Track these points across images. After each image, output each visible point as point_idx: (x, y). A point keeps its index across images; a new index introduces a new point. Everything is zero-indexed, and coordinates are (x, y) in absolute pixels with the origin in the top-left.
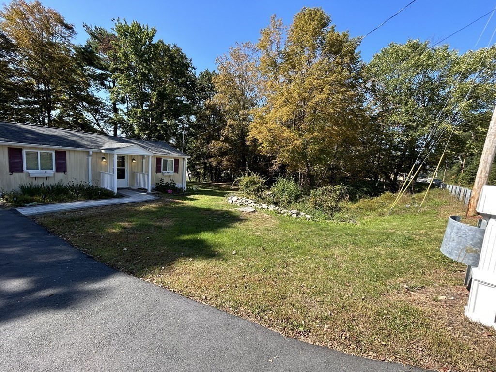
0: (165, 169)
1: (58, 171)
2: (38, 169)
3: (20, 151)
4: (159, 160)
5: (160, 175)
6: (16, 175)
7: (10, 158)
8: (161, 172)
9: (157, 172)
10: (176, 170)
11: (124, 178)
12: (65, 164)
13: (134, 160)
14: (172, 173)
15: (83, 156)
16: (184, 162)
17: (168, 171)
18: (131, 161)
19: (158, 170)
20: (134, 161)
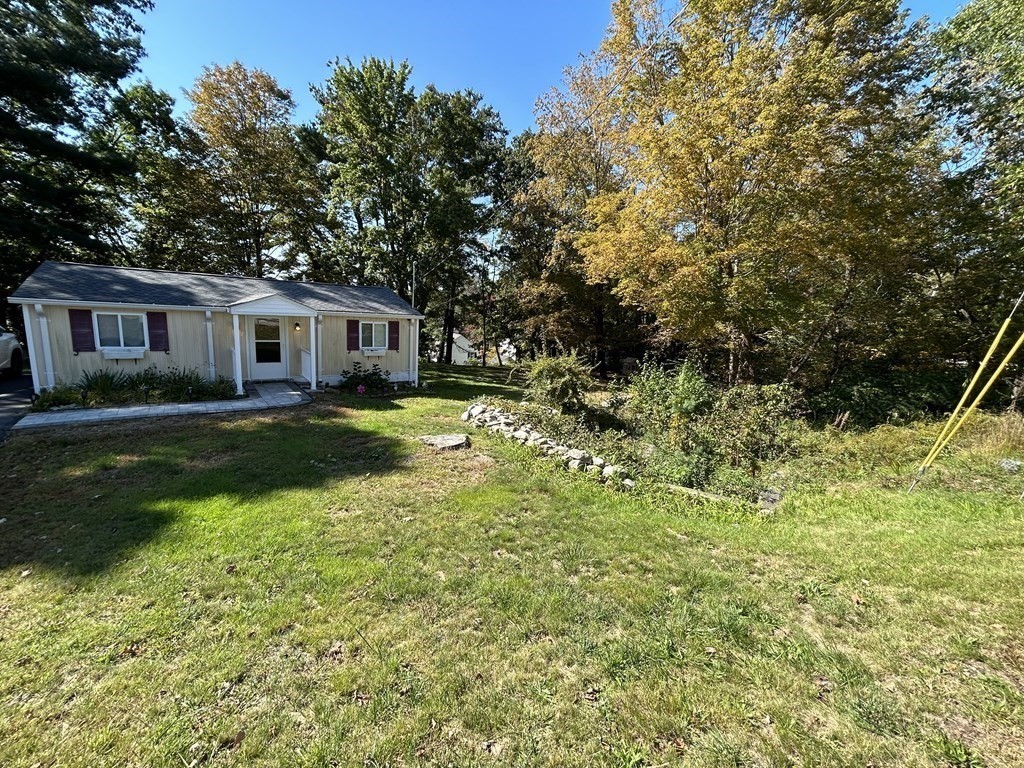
0: (368, 342)
1: (153, 347)
2: (119, 345)
3: (88, 313)
4: (352, 325)
5: (355, 354)
6: (83, 355)
7: (72, 327)
8: (358, 349)
9: (349, 349)
10: (394, 344)
11: (279, 361)
12: (166, 335)
13: (297, 325)
14: (383, 351)
15: (196, 319)
16: (412, 328)
17: (373, 347)
18: (292, 328)
19: (352, 344)
20: (298, 328)
